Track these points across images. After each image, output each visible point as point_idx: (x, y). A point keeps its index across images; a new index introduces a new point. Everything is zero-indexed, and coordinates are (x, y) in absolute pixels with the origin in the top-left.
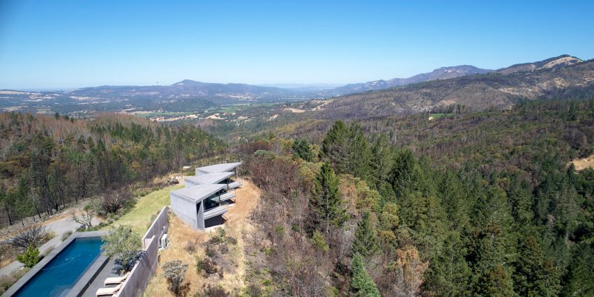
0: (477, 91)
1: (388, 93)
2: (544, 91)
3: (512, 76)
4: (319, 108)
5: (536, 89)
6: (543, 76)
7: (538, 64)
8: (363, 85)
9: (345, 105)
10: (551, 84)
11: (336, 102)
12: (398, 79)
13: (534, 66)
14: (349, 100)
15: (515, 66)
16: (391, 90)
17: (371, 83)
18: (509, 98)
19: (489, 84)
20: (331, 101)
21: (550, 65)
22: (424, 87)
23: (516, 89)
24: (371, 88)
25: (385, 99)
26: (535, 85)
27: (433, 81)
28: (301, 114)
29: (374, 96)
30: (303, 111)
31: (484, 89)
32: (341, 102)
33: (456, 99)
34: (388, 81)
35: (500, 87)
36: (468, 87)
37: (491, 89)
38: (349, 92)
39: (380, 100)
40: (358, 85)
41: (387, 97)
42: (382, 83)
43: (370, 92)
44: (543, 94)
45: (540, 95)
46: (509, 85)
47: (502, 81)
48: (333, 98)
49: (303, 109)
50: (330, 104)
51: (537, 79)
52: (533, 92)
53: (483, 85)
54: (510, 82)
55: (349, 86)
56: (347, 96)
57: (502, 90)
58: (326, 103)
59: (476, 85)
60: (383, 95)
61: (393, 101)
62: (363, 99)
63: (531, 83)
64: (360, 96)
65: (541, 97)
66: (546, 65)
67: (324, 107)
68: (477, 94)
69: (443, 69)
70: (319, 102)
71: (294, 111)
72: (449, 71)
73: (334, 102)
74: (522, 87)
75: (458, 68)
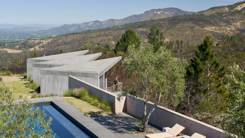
0: (186, 30)
1: (107, 32)
2: (239, 30)
3: (212, 16)
4: (37, 47)
5: (233, 28)
6: (236, 17)
7: (231, 7)
8: (79, 26)
9: (65, 44)
10: (242, 23)
11: (56, 41)
12: (113, 20)
13: (227, 9)
14: (69, 39)
15: (213, 9)
16: (108, 29)
17: (87, 23)
18: (214, 35)
19: (196, 23)
20: (50, 40)
21: (239, 8)
22: (139, 27)
23: (217, 28)
24: (87, 29)
25: (105, 38)
26: (231, 24)
27: (148, 21)
28: (17, 54)
29: (93, 35)
30: (19, 51)
31: (192, 28)
32: (61, 41)
33: (169, 38)
34: (104, 22)
35: (205, 26)
36: (179, 26)
37: (197, 27)
38: (65, 32)
39: (99, 39)
40: (74, 25)
41: (106, 35)
42: (98, 24)
43: (89, 31)
44: (239, 32)
45: (237, 32)
46: (211, 24)
47: (205, 20)
48: (50, 37)
49: (20, 48)
50: (48, 43)
51: (233, 20)
52: (230, 30)
53: (191, 24)
54: (212, 22)
55: (65, 27)
56: (67, 35)
57: (206, 29)
58: (45, 42)
59: (185, 24)
60: (103, 34)
61: (112, 40)
62: (83, 38)
63: (228, 23)
64: (79, 35)
65: (238, 35)
66: (236, 8)
67: (42, 47)
68: (187, 32)
69: (153, 11)
70: (37, 42)
71: (10, 51)
72: (159, 13)
73: (53, 42)
74: (221, 26)
75: (165, 10)
